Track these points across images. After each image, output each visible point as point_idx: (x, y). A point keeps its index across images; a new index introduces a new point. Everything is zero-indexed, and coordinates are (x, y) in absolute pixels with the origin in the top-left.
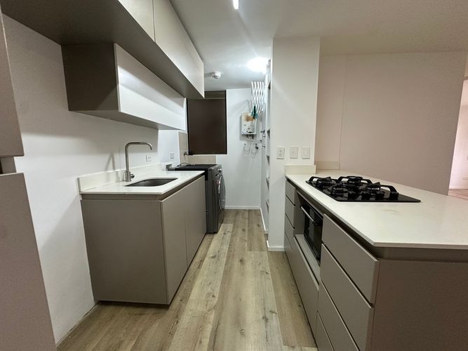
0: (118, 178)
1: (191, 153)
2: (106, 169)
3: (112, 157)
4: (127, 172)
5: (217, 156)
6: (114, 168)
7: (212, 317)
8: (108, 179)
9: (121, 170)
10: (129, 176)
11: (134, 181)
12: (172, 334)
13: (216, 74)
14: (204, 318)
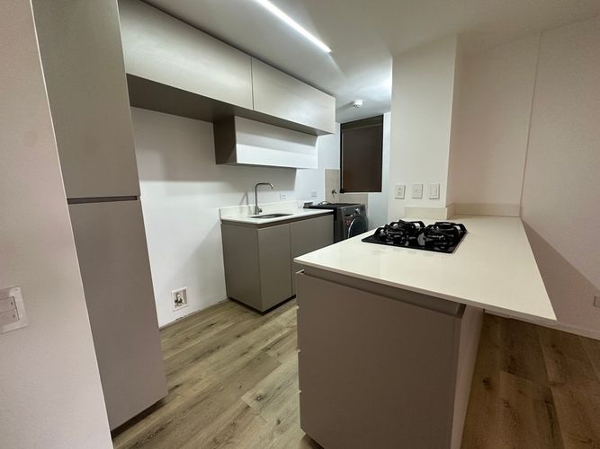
0: (250, 211)
1: (342, 191)
2: (241, 204)
3: (246, 195)
4: (256, 208)
5: (369, 193)
6: (248, 204)
7: (285, 331)
8: (241, 212)
9: (252, 206)
10: (258, 210)
11: (261, 214)
12: (254, 329)
13: (356, 103)
14: (280, 329)
